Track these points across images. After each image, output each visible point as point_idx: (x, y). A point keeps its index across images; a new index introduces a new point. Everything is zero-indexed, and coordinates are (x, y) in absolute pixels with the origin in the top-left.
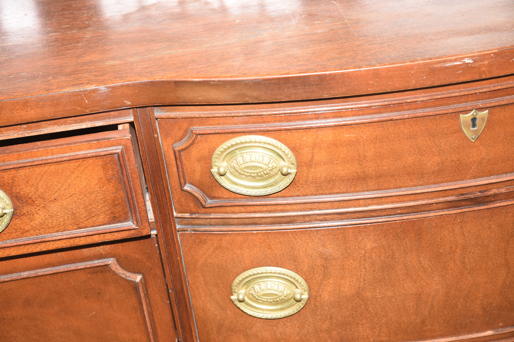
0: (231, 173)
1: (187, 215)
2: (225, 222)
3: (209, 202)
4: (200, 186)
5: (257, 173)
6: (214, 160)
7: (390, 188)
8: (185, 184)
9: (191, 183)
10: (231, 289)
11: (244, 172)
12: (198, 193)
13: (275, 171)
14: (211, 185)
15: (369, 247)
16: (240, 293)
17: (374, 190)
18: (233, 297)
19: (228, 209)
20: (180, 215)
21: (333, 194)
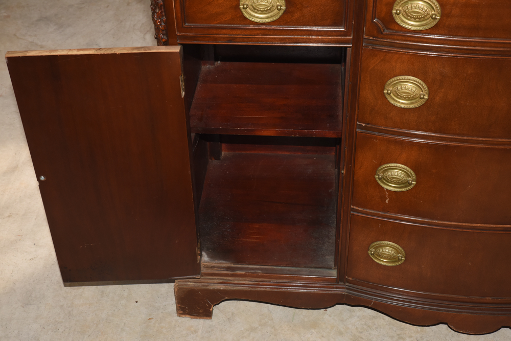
0: (403, 15)
1: (371, 38)
2: (392, 45)
3: (386, 32)
4: (383, 20)
5: (417, 16)
6: (395, 5)
7: (491, 38)
8: (375, 18)
9: (378, 18)
10: (384, 87)
11: (411, 14)
12: (380, 25)
13: (428, 16)
14: (389, 21)
15: (469, 72)
16: (388, 89)
17: (481, 37)
18: (385, 91)
19: (395, 37)
20: (367, 37)
21: (458, 36)
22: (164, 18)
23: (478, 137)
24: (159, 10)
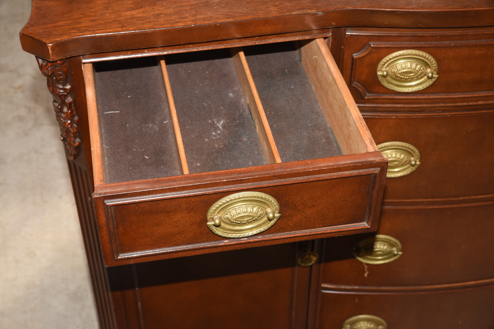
22: (76, 118)
23: (476, 195)
24: (68, 110)
